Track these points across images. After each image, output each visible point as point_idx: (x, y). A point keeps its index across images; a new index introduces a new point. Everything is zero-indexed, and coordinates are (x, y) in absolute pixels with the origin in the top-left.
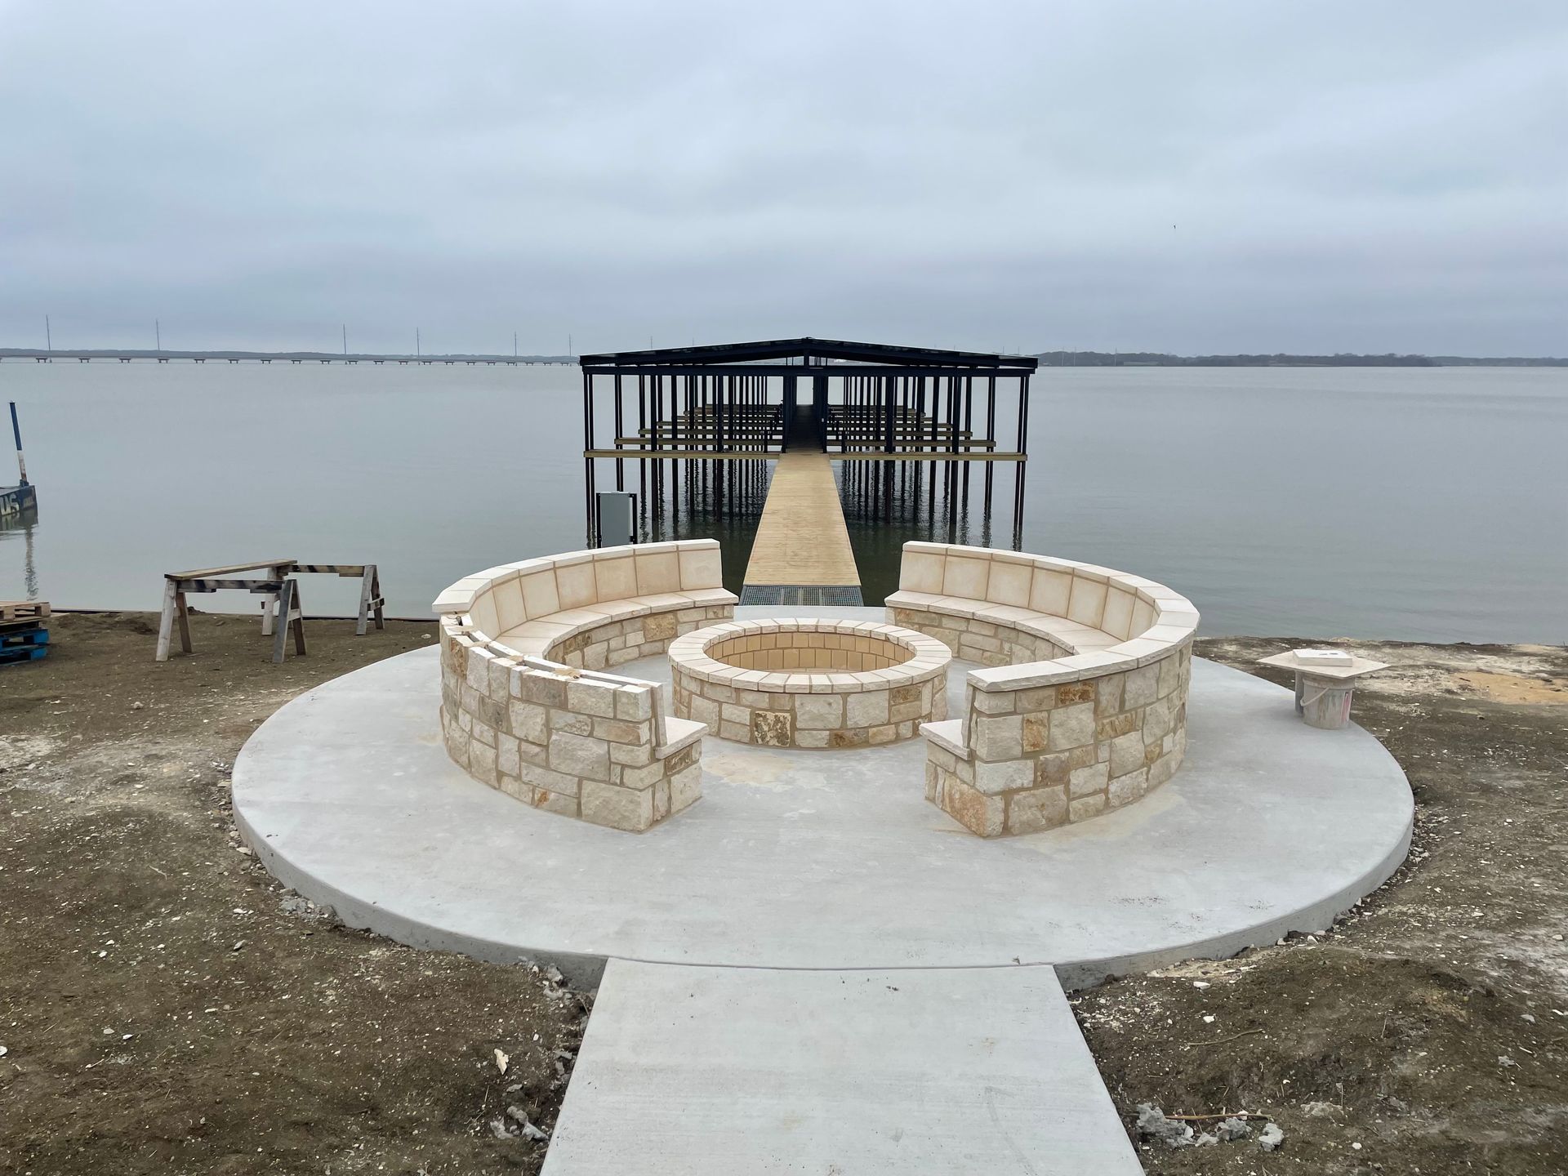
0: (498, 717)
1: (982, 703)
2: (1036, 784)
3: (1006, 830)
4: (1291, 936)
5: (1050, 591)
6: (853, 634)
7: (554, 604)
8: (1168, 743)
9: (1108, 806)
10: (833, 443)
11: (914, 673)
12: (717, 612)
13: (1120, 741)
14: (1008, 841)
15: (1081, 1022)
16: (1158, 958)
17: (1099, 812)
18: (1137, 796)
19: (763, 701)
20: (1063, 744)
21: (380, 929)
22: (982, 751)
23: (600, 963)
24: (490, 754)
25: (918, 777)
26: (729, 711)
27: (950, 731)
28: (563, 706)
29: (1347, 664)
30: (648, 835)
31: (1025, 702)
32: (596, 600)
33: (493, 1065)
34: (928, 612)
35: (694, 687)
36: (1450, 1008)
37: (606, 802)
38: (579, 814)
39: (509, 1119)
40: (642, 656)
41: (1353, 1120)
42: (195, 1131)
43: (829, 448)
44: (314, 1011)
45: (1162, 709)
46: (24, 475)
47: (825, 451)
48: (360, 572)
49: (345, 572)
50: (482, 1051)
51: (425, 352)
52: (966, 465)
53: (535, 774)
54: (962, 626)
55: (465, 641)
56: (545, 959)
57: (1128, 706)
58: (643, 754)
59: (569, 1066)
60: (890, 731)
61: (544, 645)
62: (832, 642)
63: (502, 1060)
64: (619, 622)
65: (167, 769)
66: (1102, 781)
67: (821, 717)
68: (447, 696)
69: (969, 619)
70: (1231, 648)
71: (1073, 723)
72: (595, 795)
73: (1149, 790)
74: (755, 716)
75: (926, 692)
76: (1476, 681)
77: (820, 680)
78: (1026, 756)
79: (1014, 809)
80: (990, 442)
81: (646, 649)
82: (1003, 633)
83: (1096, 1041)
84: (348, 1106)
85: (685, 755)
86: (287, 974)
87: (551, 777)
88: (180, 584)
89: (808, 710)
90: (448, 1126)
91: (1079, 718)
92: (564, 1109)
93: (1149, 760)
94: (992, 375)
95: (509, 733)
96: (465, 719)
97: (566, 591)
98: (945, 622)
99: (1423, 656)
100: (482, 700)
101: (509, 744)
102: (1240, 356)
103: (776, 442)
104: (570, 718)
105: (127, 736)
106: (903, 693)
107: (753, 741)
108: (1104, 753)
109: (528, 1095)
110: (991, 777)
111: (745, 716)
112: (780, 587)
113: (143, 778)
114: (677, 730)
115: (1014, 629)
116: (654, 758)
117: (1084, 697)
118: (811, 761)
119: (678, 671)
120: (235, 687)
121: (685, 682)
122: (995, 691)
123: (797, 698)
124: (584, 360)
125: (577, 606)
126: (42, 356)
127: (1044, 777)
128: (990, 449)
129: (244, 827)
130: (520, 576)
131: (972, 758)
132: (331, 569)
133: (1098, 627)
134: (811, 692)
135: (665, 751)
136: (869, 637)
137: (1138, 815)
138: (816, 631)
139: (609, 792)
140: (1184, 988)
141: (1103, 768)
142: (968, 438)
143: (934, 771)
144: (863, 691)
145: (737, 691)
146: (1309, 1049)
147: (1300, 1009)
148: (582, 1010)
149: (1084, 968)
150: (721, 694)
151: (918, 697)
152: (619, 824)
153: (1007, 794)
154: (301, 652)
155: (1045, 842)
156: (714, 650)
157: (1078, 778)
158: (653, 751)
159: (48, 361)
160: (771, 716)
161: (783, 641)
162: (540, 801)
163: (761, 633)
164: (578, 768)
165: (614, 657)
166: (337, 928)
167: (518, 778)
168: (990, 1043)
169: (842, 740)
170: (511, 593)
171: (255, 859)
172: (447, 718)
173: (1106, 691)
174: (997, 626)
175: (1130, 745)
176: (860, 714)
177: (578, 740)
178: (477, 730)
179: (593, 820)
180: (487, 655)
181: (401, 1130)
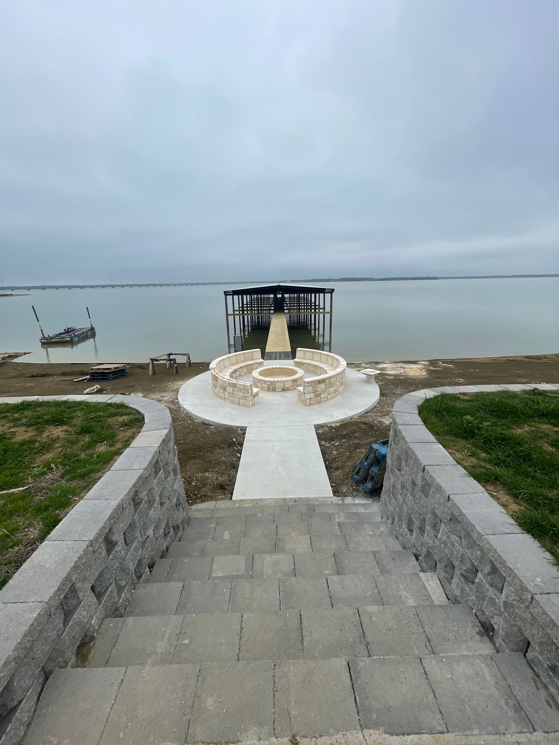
0: (224, 389)
1: (306, 385)
2: (315, 397)
3: (310, 405)
4: (352, 419)
5: (324, 358)
6: (286, 369)
7: (229, 365)
8: (339, 389)
9: (328, 400)
10: (286, 309)
11: (297, 377)
12: (261, 364)
13: (330, 389)
14: (310, 406)
15: (316, 432)
16: (330, 423)
17: (326, 401)
18: (333, 398)
19: (270, 383)
20: (319, 390)
21: (211, 424)
22: (306, 392)
23: (246, 427)
24: (223, 395)
25: (297, 396)
26: (264, 385)
27: (301, 388)
28: (236, 387)
29: (374, 372)
30: (251, 408)
31: (313, 384)
32: (237, 363)
33: (233, 440)
34: (301, 363)
35: (257, 381)
36: (365, 427)
37: (244, 403)
38: (239, 405)
39: (236, 447)
40: (246, 373)
41: (348, 441)
42: (197, 448)
44: (207, 435)
45: (338, 383)
46: (92, 325)
47: (284, 312)
48: (186, 355)
49: (183, 355)
50: (231, 439)
51: (180, 283)
52: (319, 315)
53: (231, 398)
54: (308, 365)
55: (216, 375)
56: (238, 427)
57: (331, 383)
58: (250, 395)
59: (244, 441)
60: (293, 388)
61: (229, 373)
62: (282, 370)
63: (234, 440)
64: (242, 367)
65: (166, 398)
66: (327, 396)
67: (280, 386)
68: (213, 384)
69: (309, 364)
70: (363, 365)
71: (321, 387)
72: (242, 402)
73: (335, 396)
74: (268, 386)
75: (299, 380)
76: (407, 370)
77: (280, 379)
78: (313, 393)
79: (311, 402)
80: (324, 309)
81: (247, 372)
82: (315, 367)
83: (318, 434)
84: (215, 446)
85: (257, 394)
86: (201, 430)
87: (234, 399)
88: (152, 360)
89: (278, 385)
90: (228, 448)
91: (323, 386)
92: (244, 446)
93: (335, 392)
94: (324, 293)
95: (226, 391)
96: (218, 389)
97: (231, 362)
98: (305, 365)
99: (401, 365)
100: (221, 386)
101: (226, 393)
103: (272, 310)
104: (237, 389)
105: (155, 393)
106: (295, 381)
107: (268, 390)
108: (327, 391)
109: (238, 444)
110: (308, 396)
111: (267, 386)
112: (273, 352)
113: (162, 400)
114: (255, 390)
115: (317, 366)
116: (251, 395)
117: (323, 382)
118: (279, 394)
119: (254, 378)
120: (169, 381)
121: (255, 380)
122: (308, 383)
123: (276, 383)
124: (225, 292)
125: (234, 364)
126: (82, 287)
127: (316, 396)
128: (324, 311)
129: (183, 408)
130: (223, 360)
131: (304, 393)
132: (180, 354)
133: (332, 366)
134: (278, 382)
135: (253, 394)
136: (290, 369)
137: (333, 401)
138: (280, 368)
139: (245, 401)
140: (332, 427)
141: (327, 394)
142: (319, 307)
143: (299, 395)
144: (287, 381)
145: (265, 382)
146: (345, 433)
147: (345, 428)
148: (244, 434)
149: (318, 425)
150: (262, 382)
151: (298, 381)
152: (247, 406)
153: (310, 399)
154: (177, 372)
155: (316, 406)
156: (261, 374)
157: (322, 396)
158: (251, 394)
160: (271, 386)
161: (273, 370)
162: (233, 403)
163: (269, 369)
164: (239, 397)
165: (241, 374)
166: (205, 424)
167: (228, 399)
168: (302, 435)
169: (283, 390)
170: (221, 363)
171: (187, 414)
172: (214, 388)
173: (327, 381)
174: (314, 365)
175: (332, 389)
176: (287, 385)
177: (239, 393)
178: (220, 391)
179: (241, 406)
180: (222, 378)
181: (223, 448)
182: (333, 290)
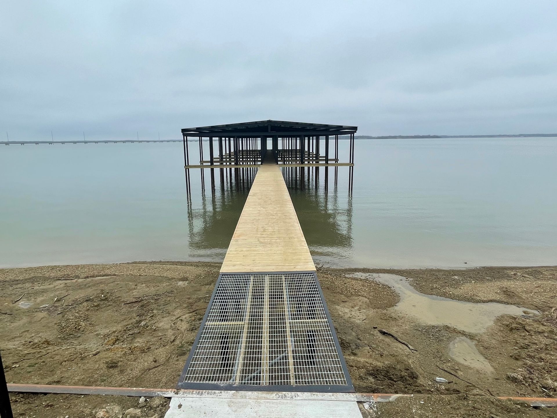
10: (280, 161)
43: (279, 163)
47: (277, 164)
51: (161, 139)
102: (389, 136)
103: (259, 161)
112: (249, 274)
126: (50, 143)
128: (336, 162)
159: (52, 144)
182: (355, 128)
